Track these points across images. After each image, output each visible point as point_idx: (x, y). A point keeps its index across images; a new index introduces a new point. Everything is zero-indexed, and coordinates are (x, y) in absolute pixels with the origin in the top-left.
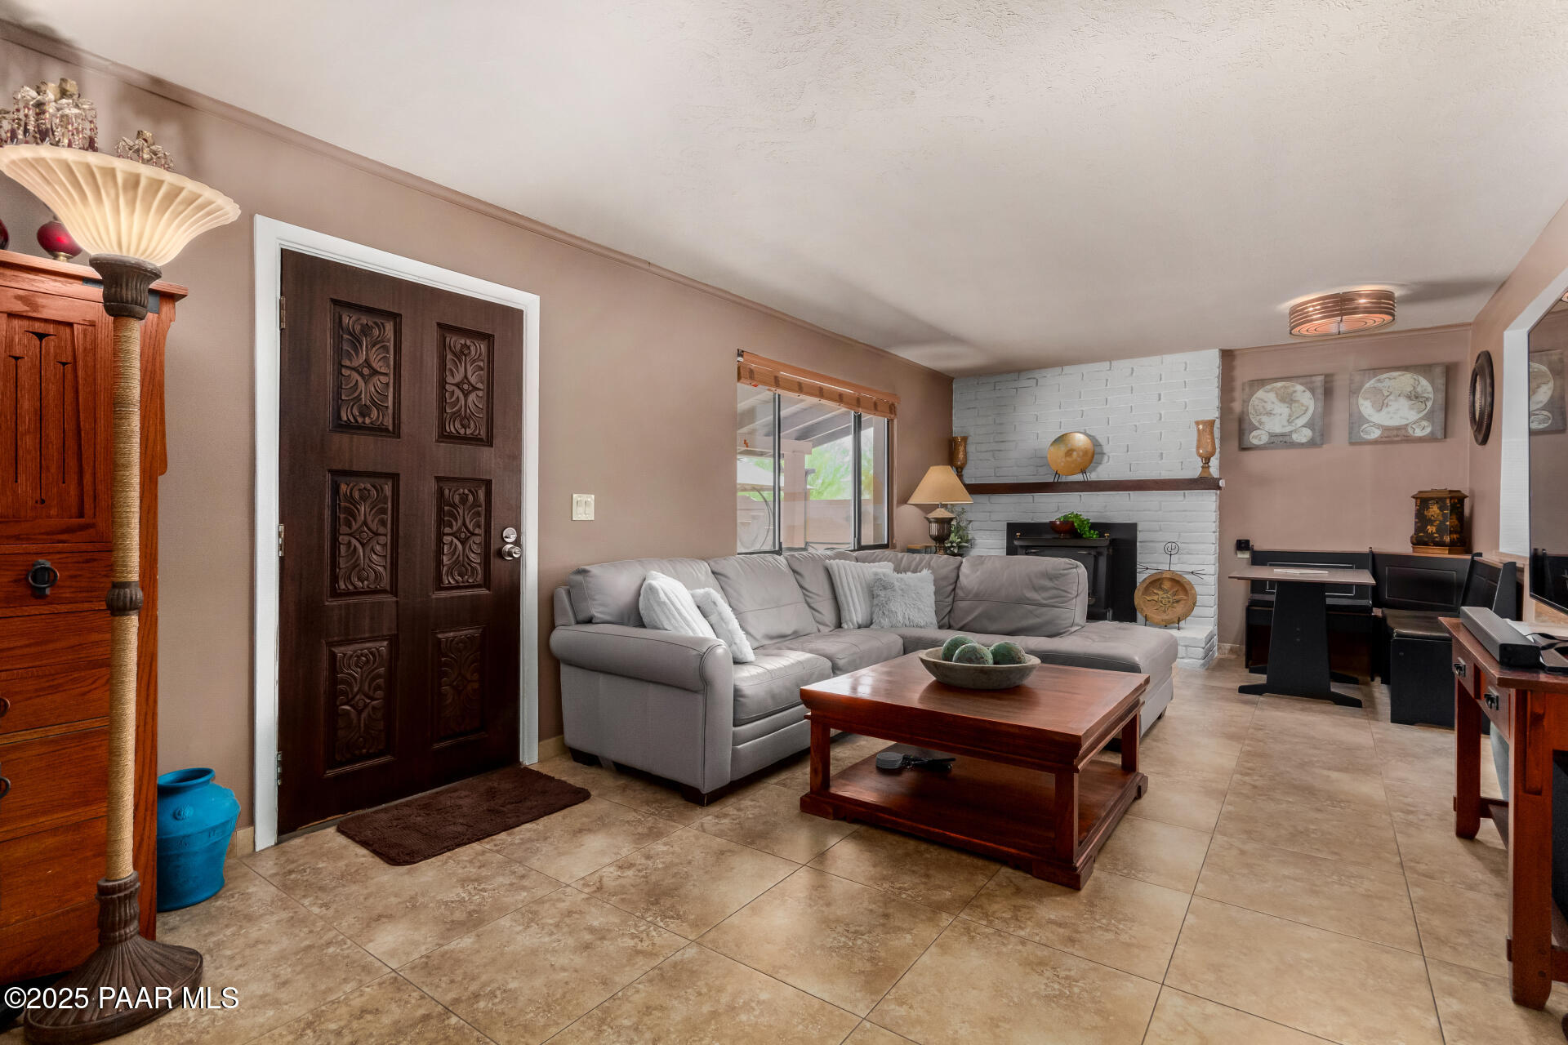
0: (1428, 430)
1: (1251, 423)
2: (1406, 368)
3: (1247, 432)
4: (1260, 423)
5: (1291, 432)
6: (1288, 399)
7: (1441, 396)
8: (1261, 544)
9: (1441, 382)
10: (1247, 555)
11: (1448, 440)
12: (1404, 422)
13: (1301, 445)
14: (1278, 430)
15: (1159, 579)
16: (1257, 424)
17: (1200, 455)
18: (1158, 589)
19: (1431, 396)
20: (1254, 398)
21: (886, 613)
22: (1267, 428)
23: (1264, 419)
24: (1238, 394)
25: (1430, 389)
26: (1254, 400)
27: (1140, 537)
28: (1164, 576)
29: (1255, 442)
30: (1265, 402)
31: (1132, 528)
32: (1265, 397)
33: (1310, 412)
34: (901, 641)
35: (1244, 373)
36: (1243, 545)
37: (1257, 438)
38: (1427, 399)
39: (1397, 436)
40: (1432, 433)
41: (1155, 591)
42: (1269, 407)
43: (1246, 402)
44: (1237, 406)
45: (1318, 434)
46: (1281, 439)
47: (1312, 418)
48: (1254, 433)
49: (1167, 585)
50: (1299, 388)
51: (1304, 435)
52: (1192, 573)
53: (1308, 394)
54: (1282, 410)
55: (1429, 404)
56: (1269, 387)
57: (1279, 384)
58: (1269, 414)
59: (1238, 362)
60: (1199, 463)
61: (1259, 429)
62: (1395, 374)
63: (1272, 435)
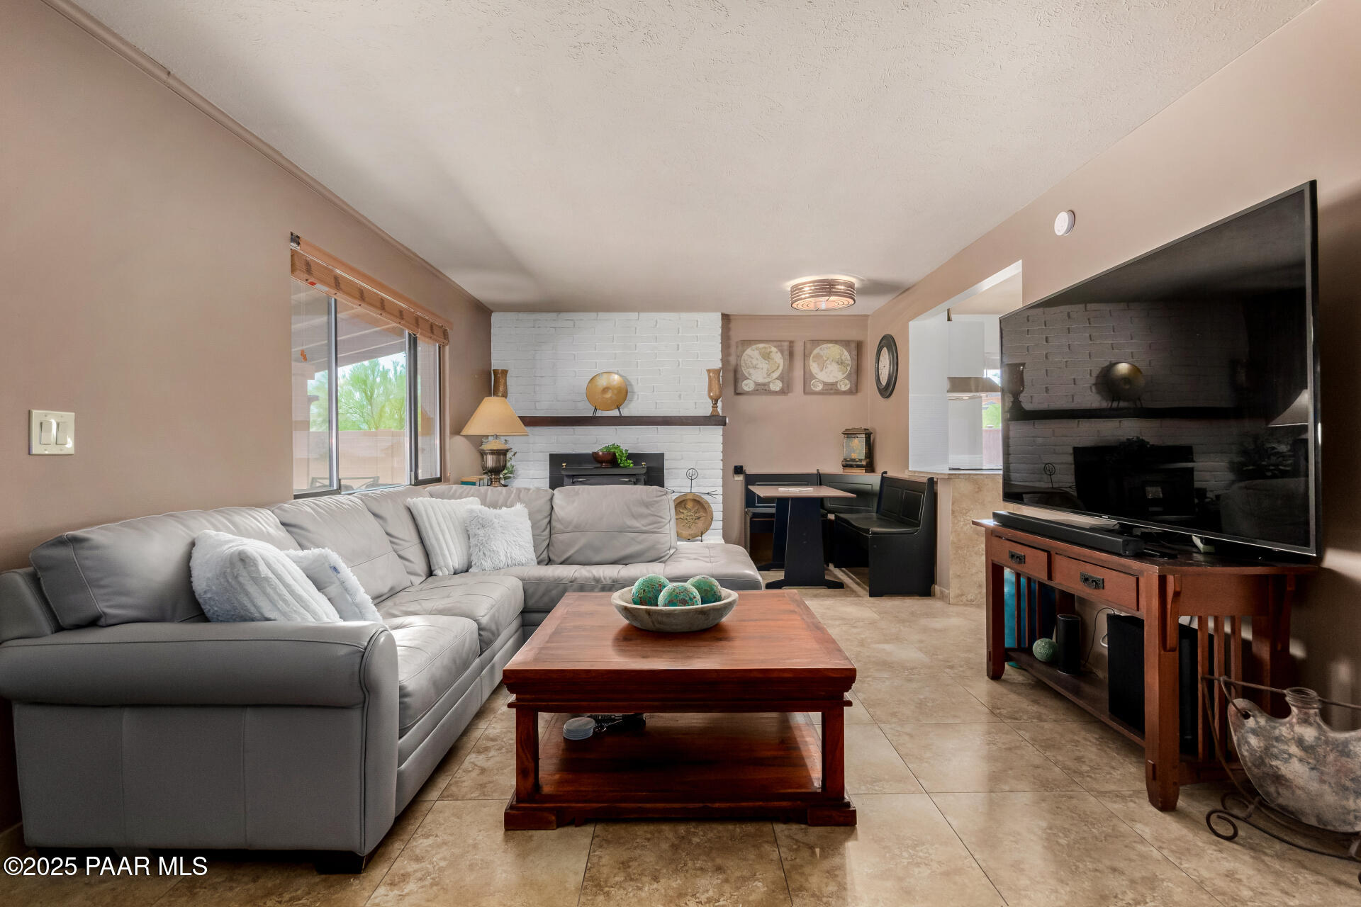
0: (848, 387)
1: (743, 374)
2: (836, 342)
3: (740, 381)
4: (750, 374)
5: (769, 382)
6: (766, 356)
7: (855, 363)
8: (751, 469)
9: (854, 353)
10: (740, 478)
11: (859, 394)
12: (835, 380)
13: (775, 393)
14: (761, 380)
15: (684, 500)
16: (747, 375)
17: (710, 397)
18: (683, 509)
19: (850, 363)
20: (744, 354)
21: (487, 553)
22: (754, 378)
23: (752, 371)
24: (733, 350)
25: (849, 358)
26: (745, 356)
27: (667, 464)
28: (688, 497)
29: (746, 389)
30: (752, 358)
31: (660, 457)
32: (752, 354)
33: (781, 368)
34: (520, 584)
35: (737, 334)
36: (738, 470)
37: (747, 386)
38: (848, 365)
39: (831, 389)
40: (850, 389)
41: (681, 511)
42: (755, 362)
43: (739, 357)
44: (733, 359)
45: (786, 385)
46: (763, 387)
47: (782, 374)
48: (745, 382)
49: (690, 505)
50: (774, 349)
51: (776, 386)
52: (708, 493)
53: (779, 355)
54: (763, 365)
55: (849, 368)
56: (754, 347)
57: (761, 345)
58: (755, 367)
59: (733, 325)
60: (710, 403)
61: (748, 379)
62: (831, 345)
63: (757, 384)
